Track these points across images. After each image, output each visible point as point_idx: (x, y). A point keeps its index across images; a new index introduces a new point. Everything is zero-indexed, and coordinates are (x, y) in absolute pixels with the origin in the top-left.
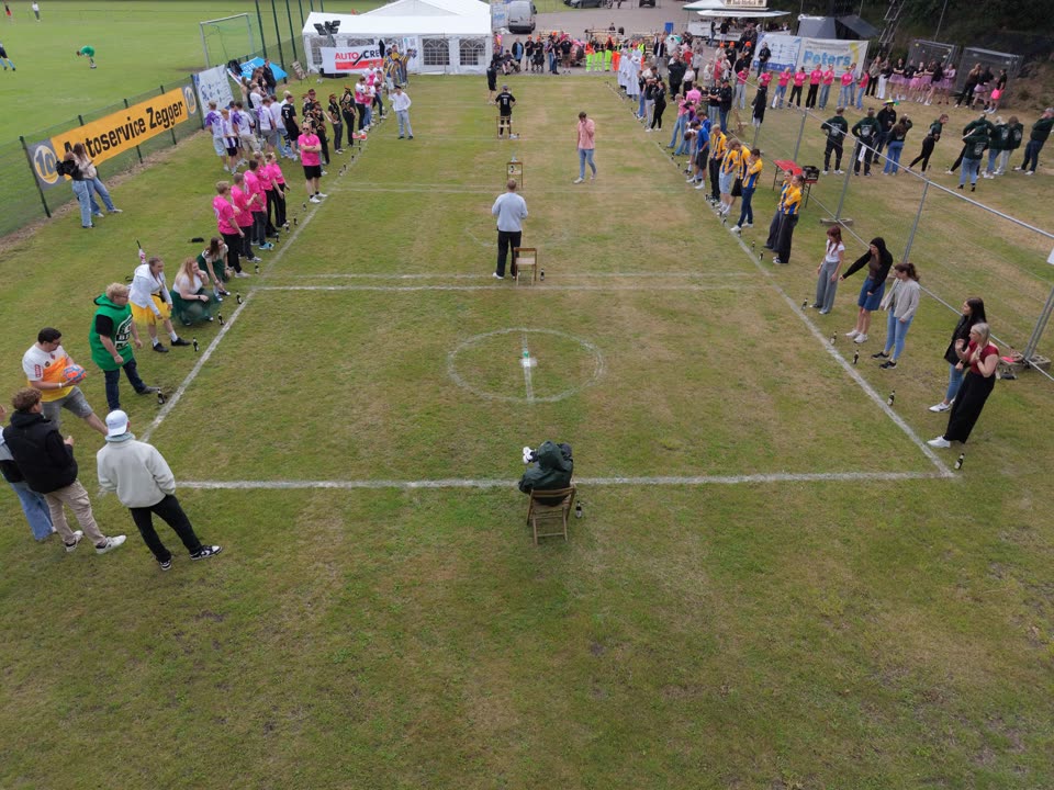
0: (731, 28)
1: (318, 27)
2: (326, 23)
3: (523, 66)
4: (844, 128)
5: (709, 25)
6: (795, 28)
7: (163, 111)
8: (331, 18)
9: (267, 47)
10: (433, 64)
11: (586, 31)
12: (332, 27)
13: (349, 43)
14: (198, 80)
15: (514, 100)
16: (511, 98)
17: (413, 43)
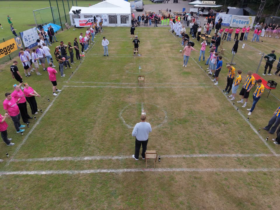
0: (205, 10)
1: (73, 11)
2: (76, 10)
3: (141, 24)
4: (275, 58)
5: (197, 9)
6: (227, 11)
7: (4, 48)
8: (78, 8)
9: (54, 19)
10: (112, 23)
11: (159, 11)
12: (78, 12)
13: (84, 16)
14: (23, 34)
15: (139, 42)
16: (138, 41)
17: (105, 17)
